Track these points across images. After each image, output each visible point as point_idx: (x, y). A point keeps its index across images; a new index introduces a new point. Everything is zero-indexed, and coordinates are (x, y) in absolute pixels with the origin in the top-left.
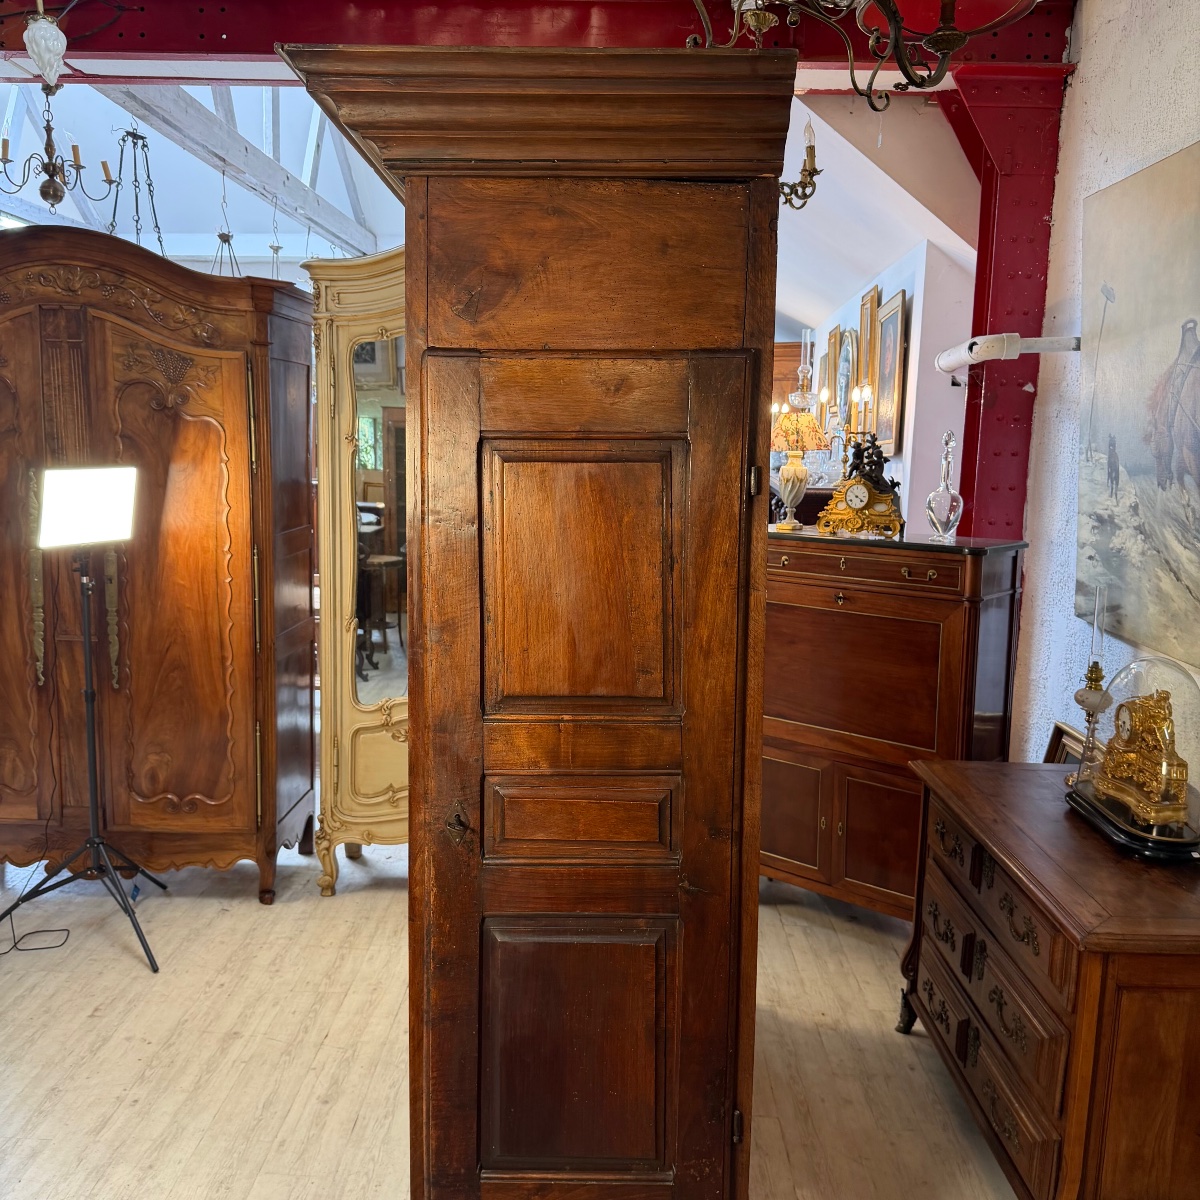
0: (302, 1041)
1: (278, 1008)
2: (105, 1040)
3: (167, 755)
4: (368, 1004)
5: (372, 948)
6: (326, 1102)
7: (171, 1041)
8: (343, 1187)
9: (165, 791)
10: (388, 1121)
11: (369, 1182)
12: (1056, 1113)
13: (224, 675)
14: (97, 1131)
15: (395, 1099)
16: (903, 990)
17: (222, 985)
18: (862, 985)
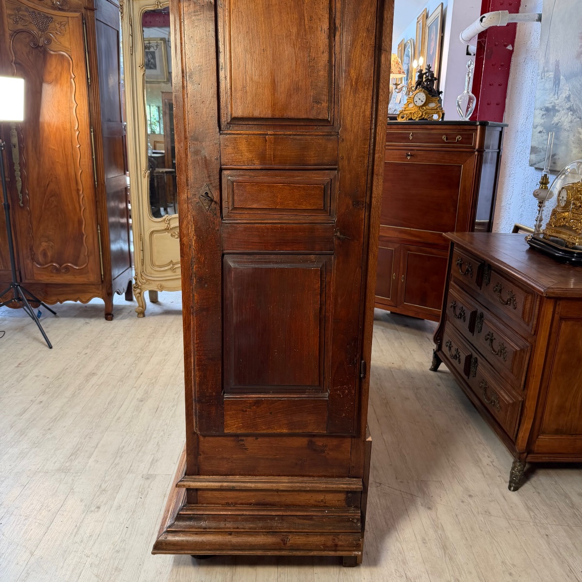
0: (129, 376)
1: (116, 362)
2: (25, 377)
3: (51, 243)
4: (163, 361)
5: (165, 338)
6: (142, 401)
7: (59, 377)
8: (151, 436)
9: (52, 262)
10: (174, 409)
11: (164, 434)
12: (522, 387)
13: (79, 199)
14: (21, 414)
15: (178, 399)
16: (434, 350)
17: (86, 354)
18: (412, 352)
